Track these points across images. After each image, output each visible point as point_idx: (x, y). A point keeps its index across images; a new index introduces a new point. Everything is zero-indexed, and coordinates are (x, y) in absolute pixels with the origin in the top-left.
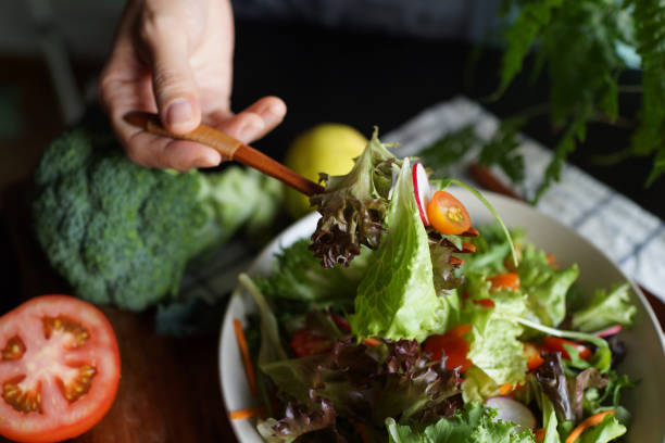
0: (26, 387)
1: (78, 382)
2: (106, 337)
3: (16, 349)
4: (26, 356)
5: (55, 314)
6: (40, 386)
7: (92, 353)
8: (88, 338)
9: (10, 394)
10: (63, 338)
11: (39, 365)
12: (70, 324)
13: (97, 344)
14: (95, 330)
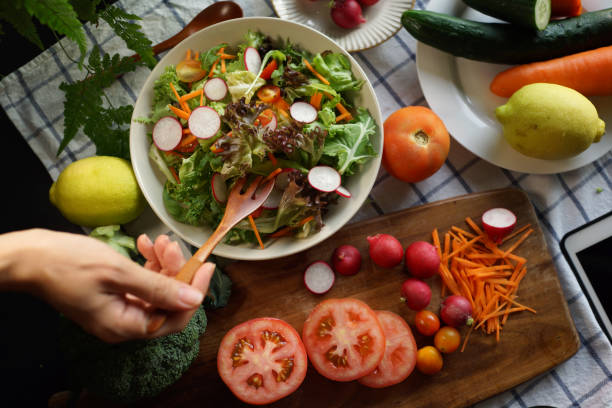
0: (279, 368)
1: (273, 340)
2: (243, 328)
3: (256, 379)
4: (260, 373)
5: (230, 361)
6: (278, 361)
7: (255, 335)
8: (245, 339)
9: (283, 377)
10: (246, 353)
11: (266, 363)
12: (237, 350)
13: (249, 332)
14: (238, 335)
